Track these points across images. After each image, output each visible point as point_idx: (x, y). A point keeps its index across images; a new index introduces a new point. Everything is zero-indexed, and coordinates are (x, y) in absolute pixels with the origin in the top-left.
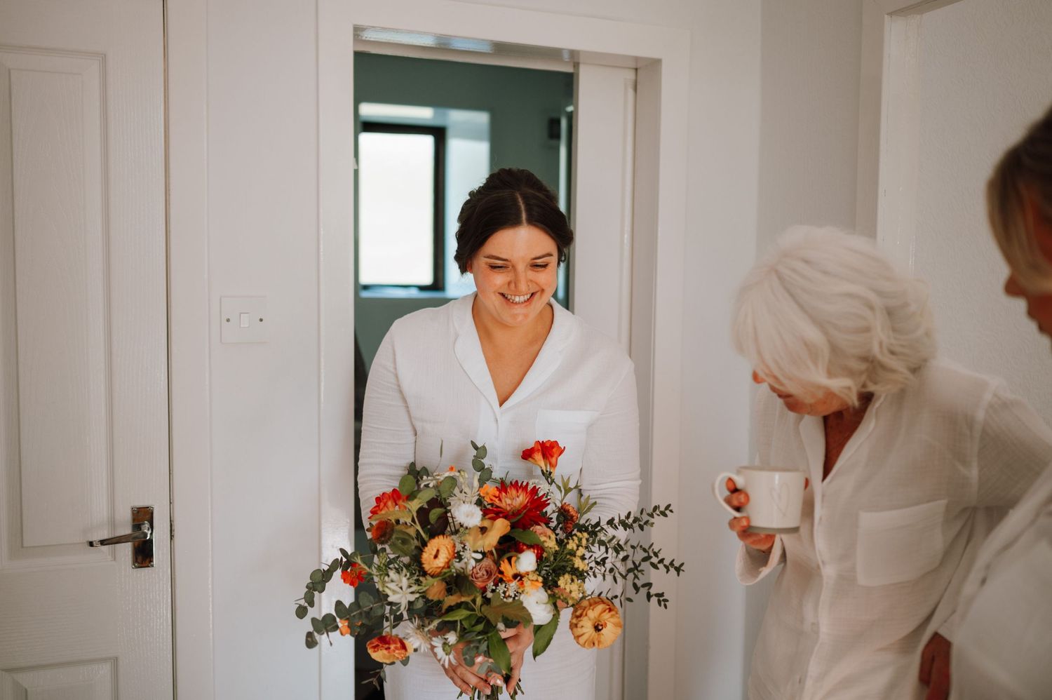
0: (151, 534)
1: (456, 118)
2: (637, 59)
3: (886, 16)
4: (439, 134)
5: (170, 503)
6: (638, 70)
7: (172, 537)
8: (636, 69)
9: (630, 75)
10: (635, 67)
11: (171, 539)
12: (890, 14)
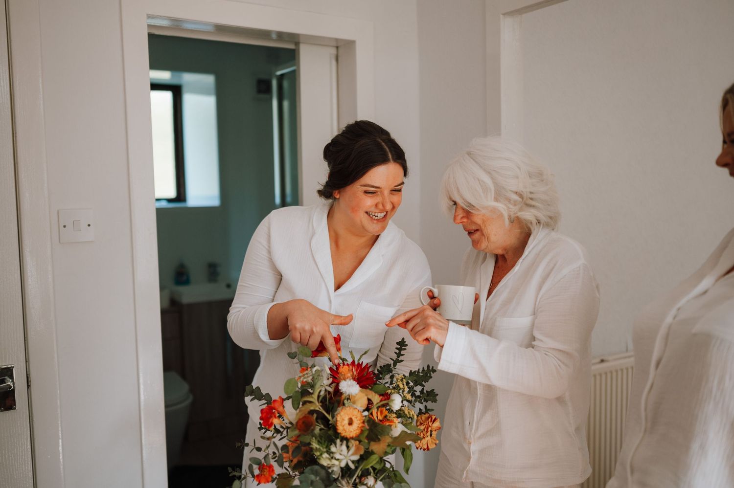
0: (14, 384)
1: (188, 79)
2: (337, 40)
3: (501, 16)
4: (177, 91)
5: (26, 361)
6: (339, 49)
7: (29, 386)
8: (337, 47)
9: (333, 51)
10: (335, 45)
11: (28, 388)
12: (504, 14)
